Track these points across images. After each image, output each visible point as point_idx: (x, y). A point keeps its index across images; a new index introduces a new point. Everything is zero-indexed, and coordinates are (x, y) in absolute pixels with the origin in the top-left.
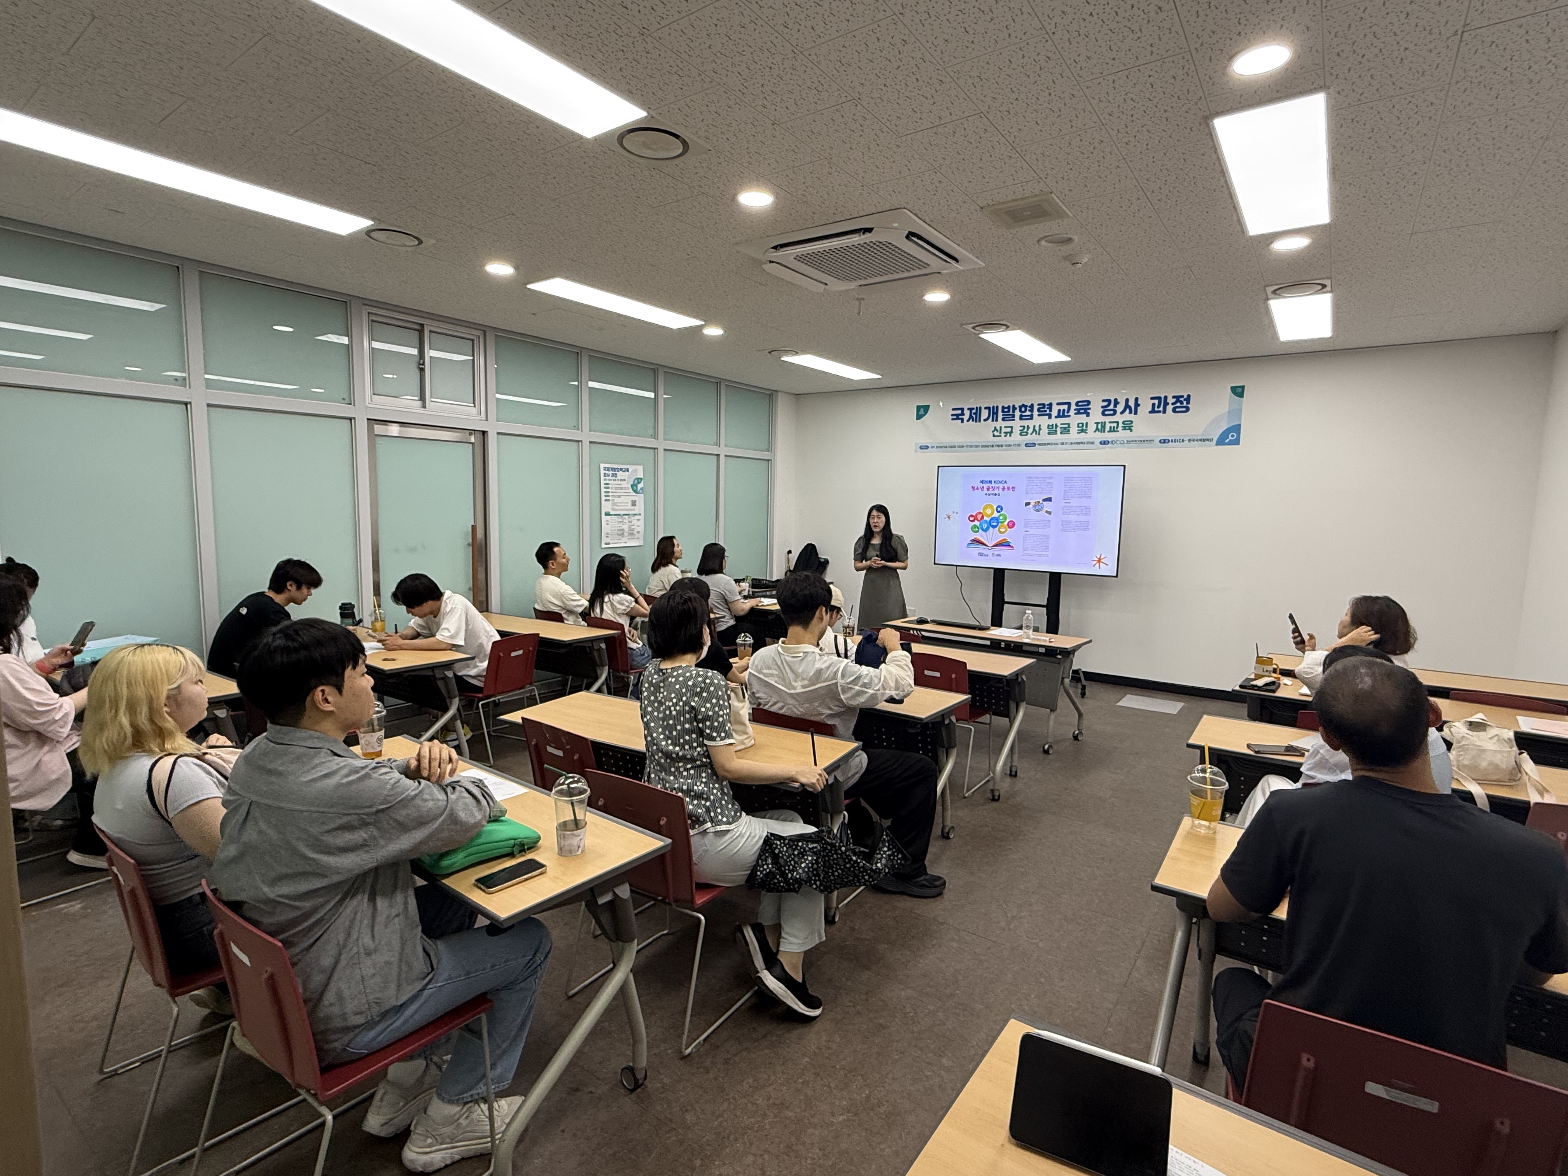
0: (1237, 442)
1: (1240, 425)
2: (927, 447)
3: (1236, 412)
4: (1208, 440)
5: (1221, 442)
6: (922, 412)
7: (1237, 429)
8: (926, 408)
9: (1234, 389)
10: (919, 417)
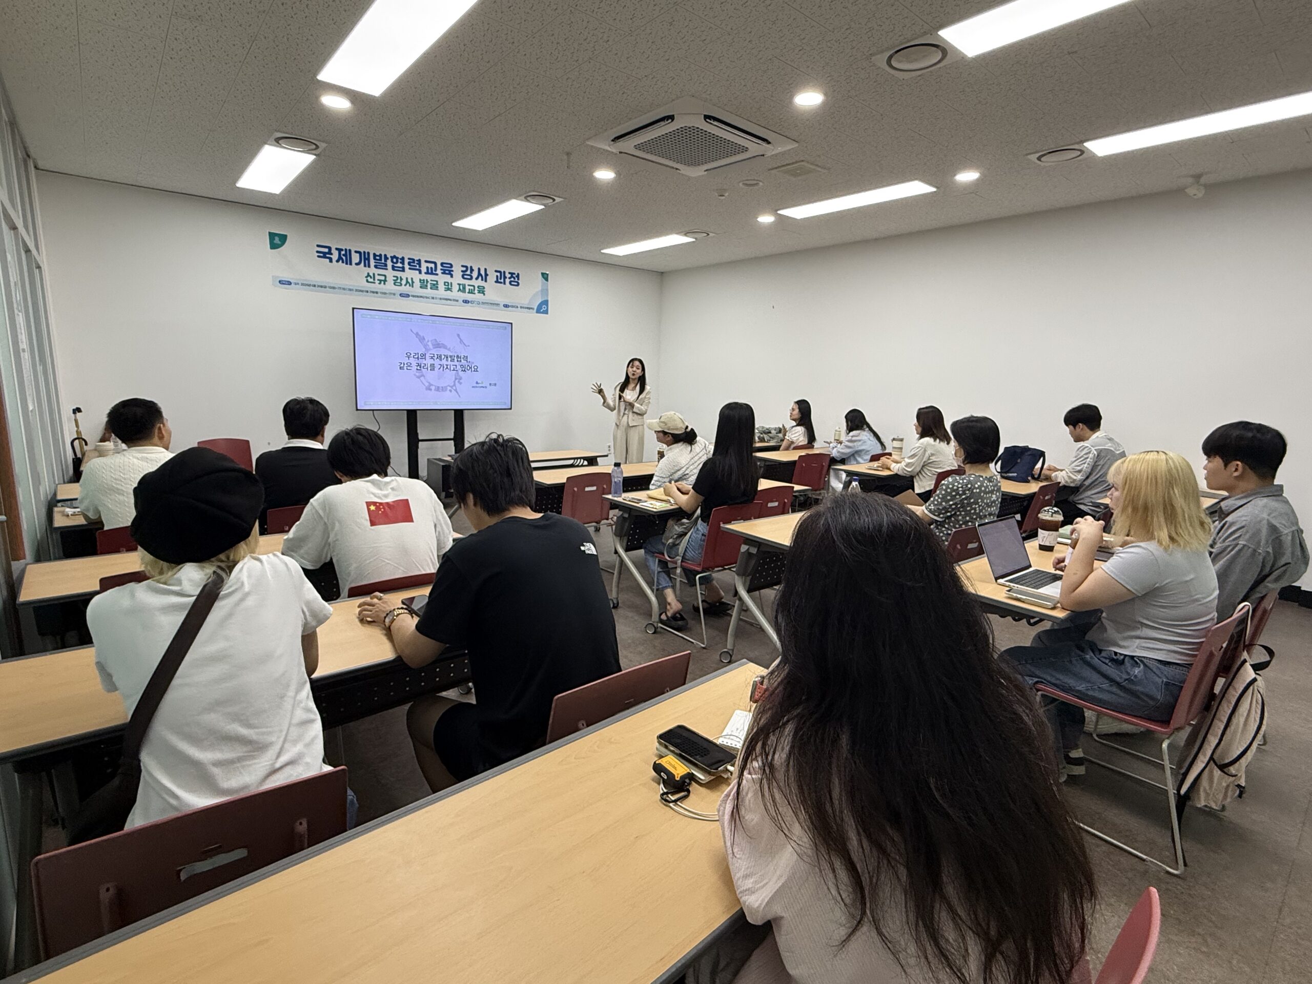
0: (546, 312)
1: (548, 300)
2: (289, 283)
3: (545, 291)
4: (531, 308)
5: (538, 311)
6: (277, 241)
7: (546, 303)
8: (283, 238)
9: (543, 274)
10: (274, 246)
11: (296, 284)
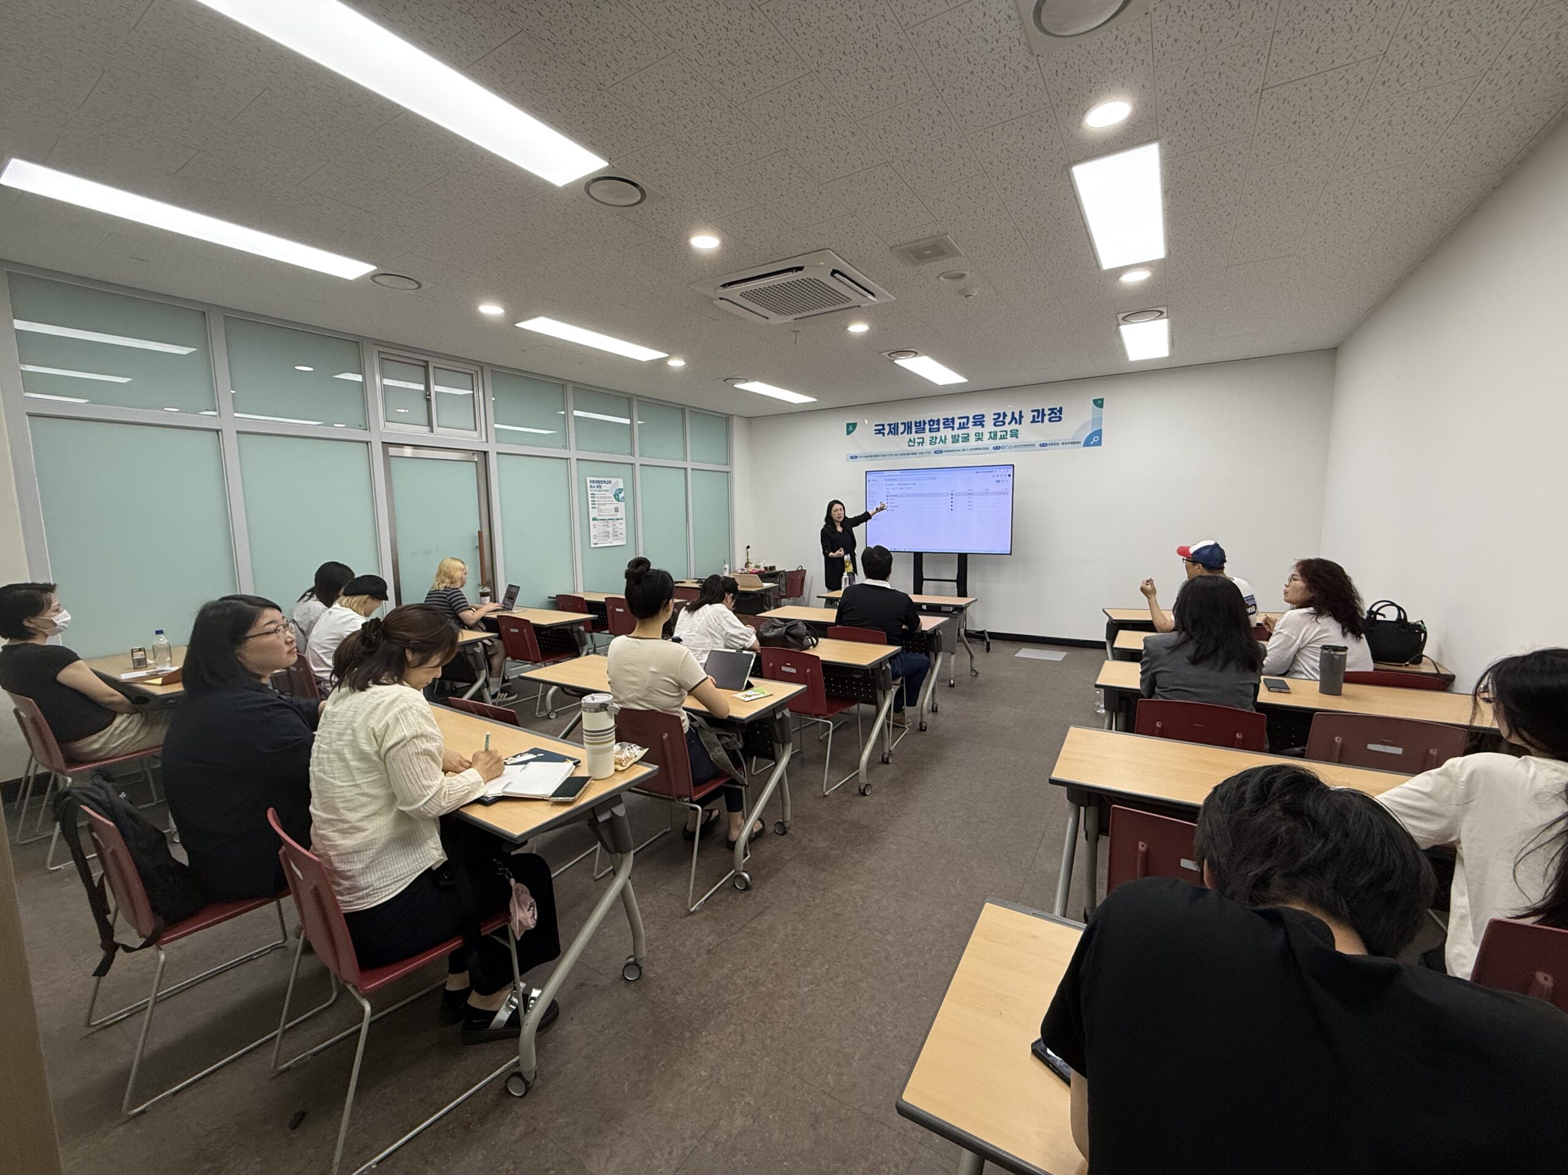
0: (1099, 443)
1: (1101, 430)
2: (856, 457)
3: (1098, 420)
4: (1077, 443)
5: (1087, 444)
6: (851, 428)
7: (1099, 433)
8: (854, 425)
9: (1095, 401)
10: (849, 433)
11: (860, 457)
